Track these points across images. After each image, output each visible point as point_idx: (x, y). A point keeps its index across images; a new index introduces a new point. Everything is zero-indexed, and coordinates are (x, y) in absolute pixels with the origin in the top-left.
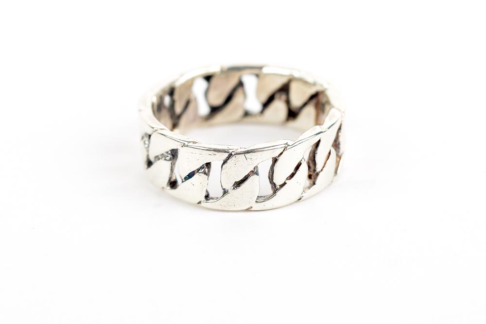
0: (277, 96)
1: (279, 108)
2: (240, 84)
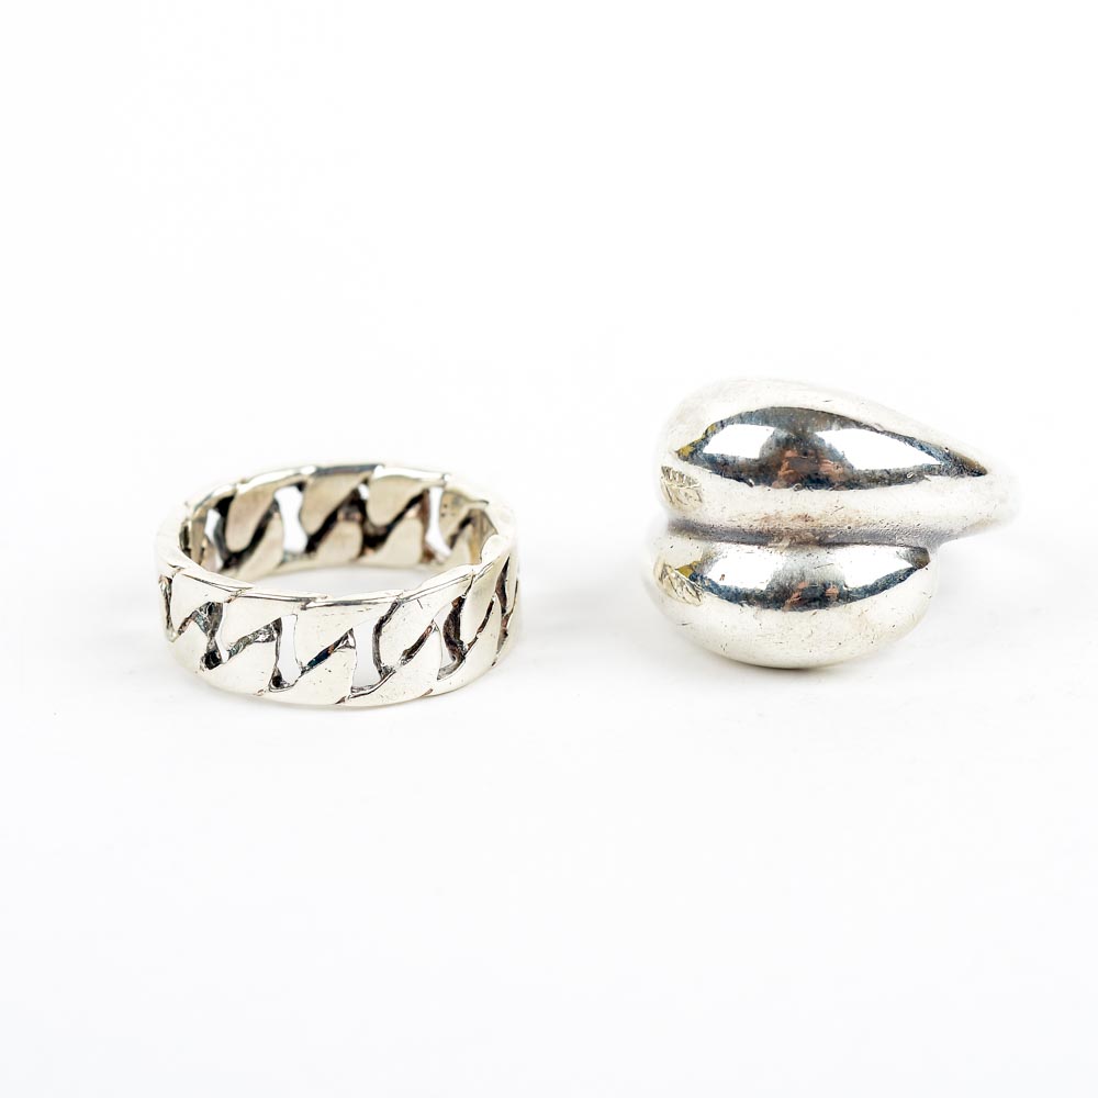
0: (341, 515)
1: (348, 533)
2: (275, 505)
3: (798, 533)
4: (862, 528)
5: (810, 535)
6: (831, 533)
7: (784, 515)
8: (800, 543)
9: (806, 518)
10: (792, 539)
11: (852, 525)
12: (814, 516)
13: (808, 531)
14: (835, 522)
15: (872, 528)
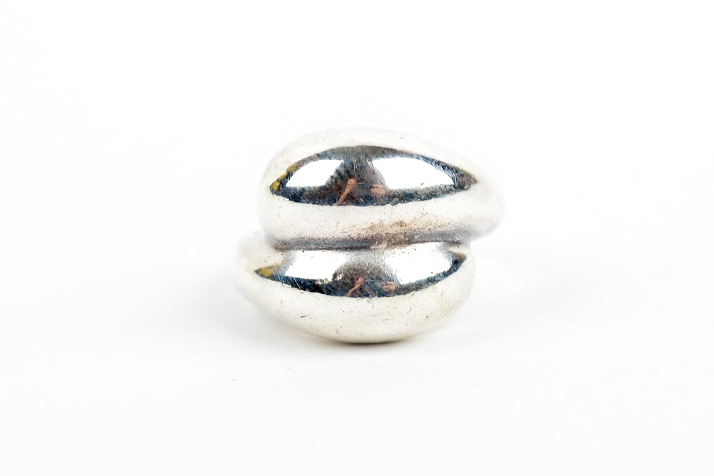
3: (394, 236)
4: (437, 229)
5: (402, 237)
6: (417, 234)
7: (386, 223)
8: (395, 244)
9: (401, 224)
10: (389, 242)
11: (431, 227)
12: (407, 222)
13: (401, 234)
14: (421, 225)
15: (443, 229)
